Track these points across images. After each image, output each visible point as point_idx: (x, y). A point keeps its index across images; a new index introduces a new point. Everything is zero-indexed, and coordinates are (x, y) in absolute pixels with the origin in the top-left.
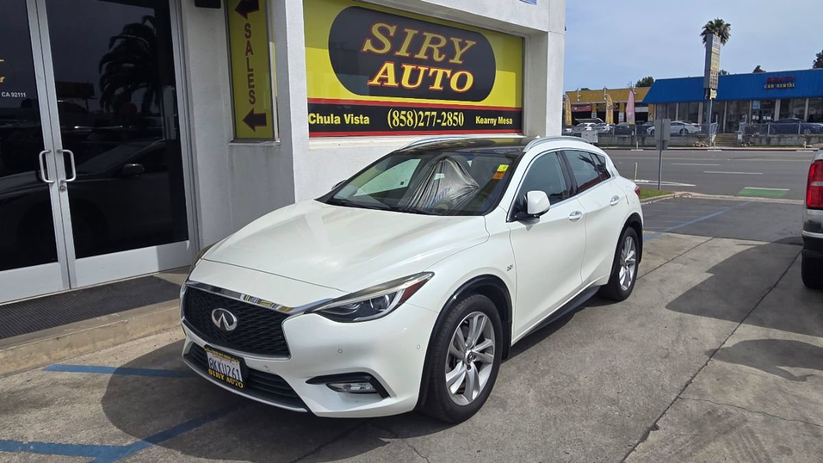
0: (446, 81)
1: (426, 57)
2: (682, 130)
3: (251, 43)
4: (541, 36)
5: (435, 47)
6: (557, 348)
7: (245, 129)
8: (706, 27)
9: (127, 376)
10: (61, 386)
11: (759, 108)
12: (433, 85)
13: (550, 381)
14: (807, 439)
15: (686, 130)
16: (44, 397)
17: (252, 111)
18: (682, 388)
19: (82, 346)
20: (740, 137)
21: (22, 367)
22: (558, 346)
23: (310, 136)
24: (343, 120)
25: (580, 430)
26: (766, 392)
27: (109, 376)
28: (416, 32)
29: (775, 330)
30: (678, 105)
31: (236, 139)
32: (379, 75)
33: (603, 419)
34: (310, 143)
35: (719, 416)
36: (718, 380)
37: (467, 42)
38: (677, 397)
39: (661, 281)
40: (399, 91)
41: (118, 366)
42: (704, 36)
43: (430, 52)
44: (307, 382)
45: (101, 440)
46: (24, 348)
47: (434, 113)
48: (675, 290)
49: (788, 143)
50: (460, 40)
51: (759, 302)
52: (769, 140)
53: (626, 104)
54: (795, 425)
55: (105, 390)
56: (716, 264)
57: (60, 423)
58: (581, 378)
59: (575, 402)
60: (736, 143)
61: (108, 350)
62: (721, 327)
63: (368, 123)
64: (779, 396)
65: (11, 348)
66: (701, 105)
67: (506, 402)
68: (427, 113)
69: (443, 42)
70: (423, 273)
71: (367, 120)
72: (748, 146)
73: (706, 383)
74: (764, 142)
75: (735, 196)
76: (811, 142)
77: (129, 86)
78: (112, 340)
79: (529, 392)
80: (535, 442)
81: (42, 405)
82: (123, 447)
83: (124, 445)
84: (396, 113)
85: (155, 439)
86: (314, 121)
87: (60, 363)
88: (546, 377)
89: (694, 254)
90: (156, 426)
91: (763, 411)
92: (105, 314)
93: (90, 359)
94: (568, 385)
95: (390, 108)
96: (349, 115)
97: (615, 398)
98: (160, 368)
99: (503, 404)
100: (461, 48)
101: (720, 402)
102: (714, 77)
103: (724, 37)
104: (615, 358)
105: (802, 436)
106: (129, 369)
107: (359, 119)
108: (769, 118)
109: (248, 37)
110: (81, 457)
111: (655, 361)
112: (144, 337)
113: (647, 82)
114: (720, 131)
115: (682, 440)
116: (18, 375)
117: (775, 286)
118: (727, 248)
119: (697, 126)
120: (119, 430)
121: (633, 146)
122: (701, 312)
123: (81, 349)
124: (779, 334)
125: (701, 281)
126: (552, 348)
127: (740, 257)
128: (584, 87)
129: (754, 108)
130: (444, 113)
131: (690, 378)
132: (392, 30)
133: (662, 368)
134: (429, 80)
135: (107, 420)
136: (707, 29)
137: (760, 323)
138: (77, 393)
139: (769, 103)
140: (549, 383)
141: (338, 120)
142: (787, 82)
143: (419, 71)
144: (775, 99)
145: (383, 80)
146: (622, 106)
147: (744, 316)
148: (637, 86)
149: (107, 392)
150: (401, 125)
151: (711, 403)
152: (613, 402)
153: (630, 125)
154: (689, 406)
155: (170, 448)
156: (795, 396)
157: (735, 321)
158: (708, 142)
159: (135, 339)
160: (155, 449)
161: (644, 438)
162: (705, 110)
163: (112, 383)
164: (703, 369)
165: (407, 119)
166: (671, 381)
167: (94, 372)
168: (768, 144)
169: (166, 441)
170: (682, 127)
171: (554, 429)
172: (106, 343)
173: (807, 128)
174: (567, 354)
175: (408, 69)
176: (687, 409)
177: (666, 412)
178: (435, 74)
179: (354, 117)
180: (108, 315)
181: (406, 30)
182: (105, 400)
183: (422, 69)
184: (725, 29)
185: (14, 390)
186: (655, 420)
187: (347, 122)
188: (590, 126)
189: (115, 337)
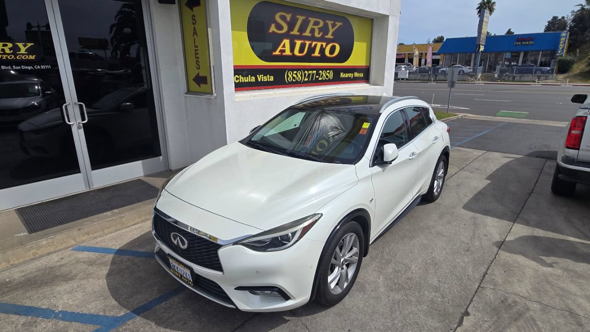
0: (322, 50)
1: (310, 35)
2: (461, 71)
3: (196, 28)
4: (384, 18)
5: (316, 27)
6: (395, 241)
7: (194, 86)
8: (480, 4)
9: (123, 256)
10: (82, 263)
11: (510, 57)
12: (314, 53)
13: (393, 269)
14: (573, 327)
15: (463, 71)
16: (71, 272)
17: (198, 74)
18: (481, 278)
19: (96, 233)
20: (496, 75)
21: (58, 248)
22: (396, 239)
23: (235, 91)
24: (256, 79)
25: (416, 314)
26: (539, 284)
27: (111, 256)
28: (304, 18)
29: (538, 230)
30: (459, 54)
31: (189, 92)
32: (280, 48)
33: (431, 304)
34: (236, 95)
35: (510, 305)
36: (505, 272)
37: (337, 23)
38: (479, 286)
39: (457, 185)
40: (293, 58)
41: (118, 248)
42: (478, 10)
43: (312, 31)
44: (235, 289)
45: (104, 311)
46: (59, 237)
47: (315, 72)
48: (468, 195)
49: (525, 79)
50: (332, 22)
51: (524, 205)
52: (514, 78)
53: (426, 54)
54: (563, 314)
55: (109, 268)
56: (491, 172)
57: (79, 295)
58: (413, 267)
59: (410, 288)
60: (493, 79)
61: (112, 235)
62: (502, 226)
63: (273, 80)
64: (548, 288)
65: (50, 237)
66: (473, 55)
67: (365, 287)
68: (310, 72)
69: (321, 24)
70: (315, 215)
71: (272, 79)
72: (501, 81)
73: (497, 274)
74: (511, 78)
75: (494, 116)
76: (540, 79)
77: (128, 43)
78: (114, 228)
79: (379, 278)
80: (387, 324)
81: (69, 279)
82: (117, 317)
83: (119, 316)
84: (290, 73)
85: (139, 311)
86: (238, 80)
87: (82, 245)
88: (390, 265)
89: (476, 165)
90: (139, 300)
91: (539, 300)
92: (110, 210)
93: (101, 242)
94: (405, 274)
95: (286, 70)
96: (261, 76)
97: (438, 286)
98: (143, 250)
99: (363, 289)
100: (333, 28)
101: (508, 292)
102: (483, 37)
103: (491, 11)
104: (434, 251)
105: (569, 325)
106: (124, 250)
107: (267, 78)
108: (515, 64)
109: (194, 24)
110: (91, 325)
111: (461, 253)
112: (134, 225)
113: (440, 40)
114: (484, 71)
115: (487, 326)
116: (56, 254)
117: (532, 192)
118: (497, 160)
119: (470, 68)
120: (115, 303)
121: (429, 80)
122: (486, 212)
123: (95, 235)
124: (540, 233)
125: (483, 186)
126: (392, 240)
127: (506, 167)
128: (401, 43)
129: (506, 57)
130: (320, 72)
131: (485, 270)
132: (289, 17)
133: (466, 260)
134: (312, 50)
135: (109, 294)
136: (481, 5)
137: (527, 223)
138: (91, 269)
139: (517, 54)
140: (392, 270)
141: (253, 79)
142: (529, 41)
143: (306, 44)
144: (520, 51)
145: (283, 51)
146: (424, 55)
147: (515, 217)
148: (433, 42)
149: (110, 269)
150: (294, 80)
151: (503, 292)
152: (436, 289)
153: (429, 67)
154: (488, 294)
155: (147, 319)
156: (560, 288)
157: (510, 221)
158: (476, 78)
159: (128, 227)
160: (138, 319)
161: (460, 323)
162: (475, 58)
163: (113, 262)
164: (494, 262)
165: (297, 76)
166: (473, 272)
167: (103, 252)
168: (514, 80)
169: (145, 313)
170: (460, 69)
171: (398, 313)
172: (110, 230)
173: (538, 70)
174: (402, 246)
175: (298, 43)
176: (486, 297)
177: (473, 300)
178: (316, 45)
179: (264, 76)
180: (111, 211)
181: (298, 17)
182: (109, 276)
183: (308, 43)
184: (492, 5)
185: (52, 266)
186: (466, 306)
187: (259, 80)
188: (404, 67)
189: (116, 226)
